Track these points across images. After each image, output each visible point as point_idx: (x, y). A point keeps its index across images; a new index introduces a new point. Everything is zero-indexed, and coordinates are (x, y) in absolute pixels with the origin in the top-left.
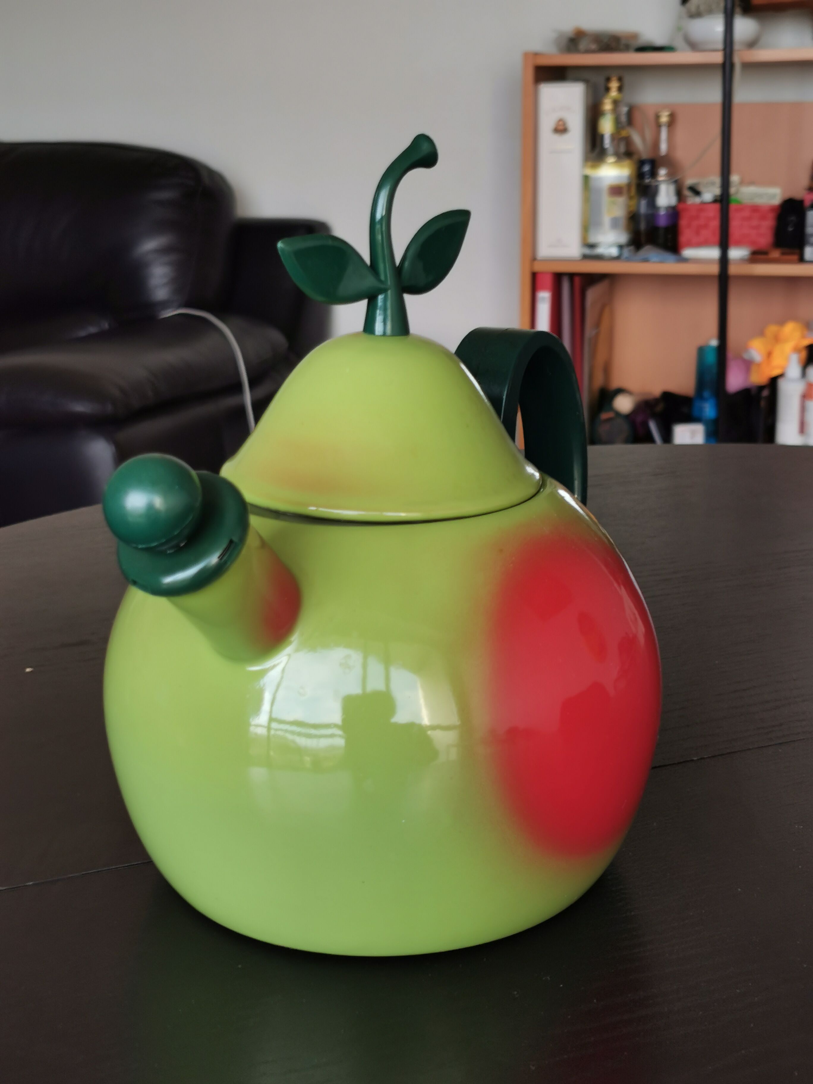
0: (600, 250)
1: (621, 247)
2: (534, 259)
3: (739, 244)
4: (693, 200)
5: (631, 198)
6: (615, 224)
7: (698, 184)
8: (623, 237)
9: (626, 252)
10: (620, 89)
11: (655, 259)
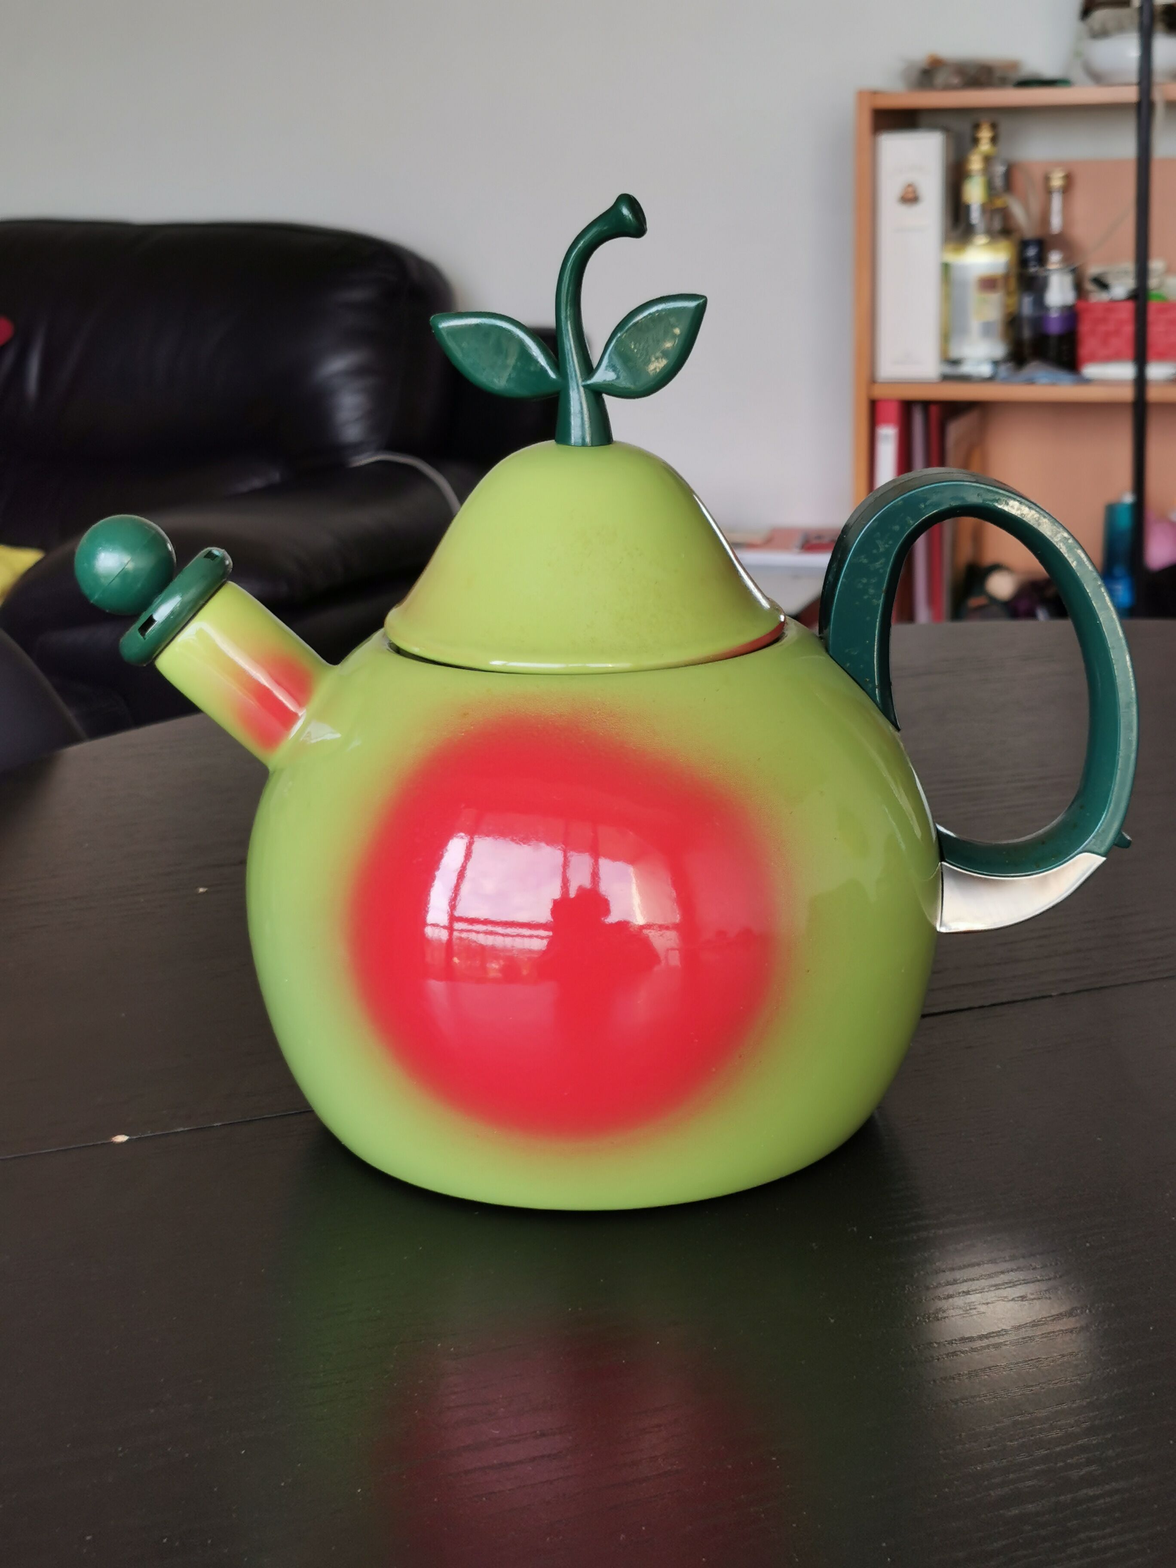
0: (967, 369)
1: (996, 363)
2: (872, 380)
3: (1163, 357)
4: (1098, 297)
5: (1009, 294)
6: (987, 330)
7: (1105, 273)
8: (997, 349)
9: (1004, 370)
10: (994, 140)
11: (1044, 380)
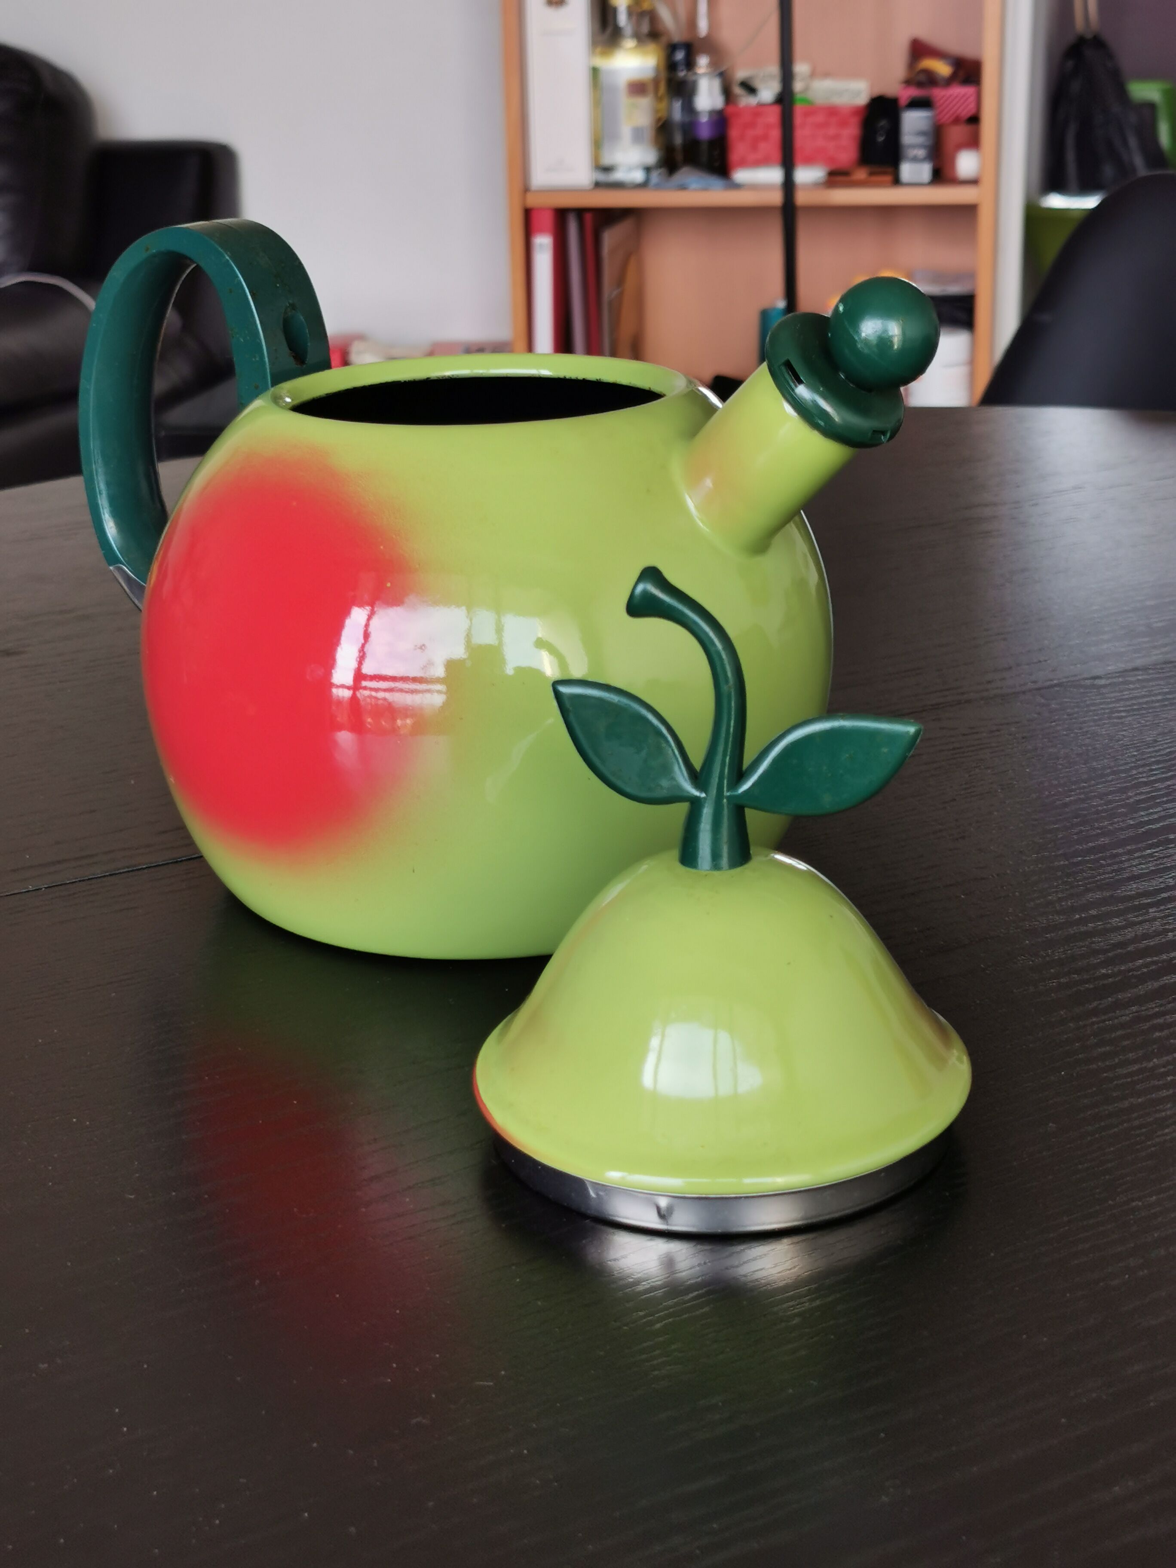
0: (619, 176)
1: (648, 170)
2: (526, 190)
3: (810, 161)
4: (746, 101)
5: (659, 99)
6: (637, 135)
7: (751, 78)
8: (649, 155)
9: (655, 177)
11: (694, 186)
